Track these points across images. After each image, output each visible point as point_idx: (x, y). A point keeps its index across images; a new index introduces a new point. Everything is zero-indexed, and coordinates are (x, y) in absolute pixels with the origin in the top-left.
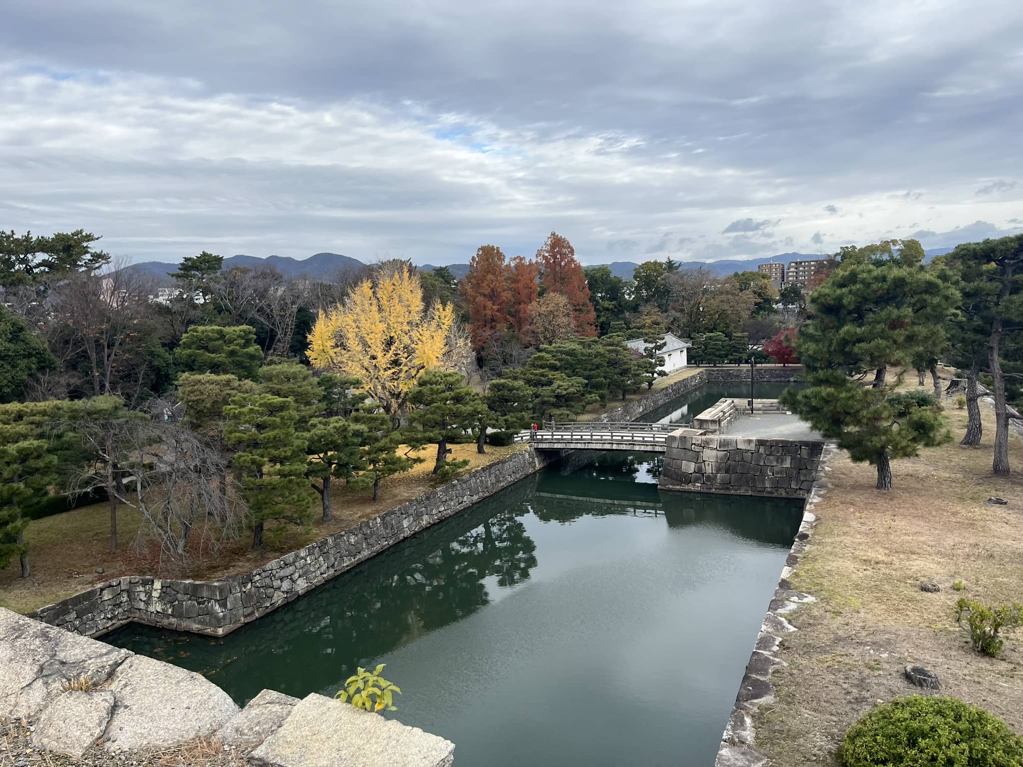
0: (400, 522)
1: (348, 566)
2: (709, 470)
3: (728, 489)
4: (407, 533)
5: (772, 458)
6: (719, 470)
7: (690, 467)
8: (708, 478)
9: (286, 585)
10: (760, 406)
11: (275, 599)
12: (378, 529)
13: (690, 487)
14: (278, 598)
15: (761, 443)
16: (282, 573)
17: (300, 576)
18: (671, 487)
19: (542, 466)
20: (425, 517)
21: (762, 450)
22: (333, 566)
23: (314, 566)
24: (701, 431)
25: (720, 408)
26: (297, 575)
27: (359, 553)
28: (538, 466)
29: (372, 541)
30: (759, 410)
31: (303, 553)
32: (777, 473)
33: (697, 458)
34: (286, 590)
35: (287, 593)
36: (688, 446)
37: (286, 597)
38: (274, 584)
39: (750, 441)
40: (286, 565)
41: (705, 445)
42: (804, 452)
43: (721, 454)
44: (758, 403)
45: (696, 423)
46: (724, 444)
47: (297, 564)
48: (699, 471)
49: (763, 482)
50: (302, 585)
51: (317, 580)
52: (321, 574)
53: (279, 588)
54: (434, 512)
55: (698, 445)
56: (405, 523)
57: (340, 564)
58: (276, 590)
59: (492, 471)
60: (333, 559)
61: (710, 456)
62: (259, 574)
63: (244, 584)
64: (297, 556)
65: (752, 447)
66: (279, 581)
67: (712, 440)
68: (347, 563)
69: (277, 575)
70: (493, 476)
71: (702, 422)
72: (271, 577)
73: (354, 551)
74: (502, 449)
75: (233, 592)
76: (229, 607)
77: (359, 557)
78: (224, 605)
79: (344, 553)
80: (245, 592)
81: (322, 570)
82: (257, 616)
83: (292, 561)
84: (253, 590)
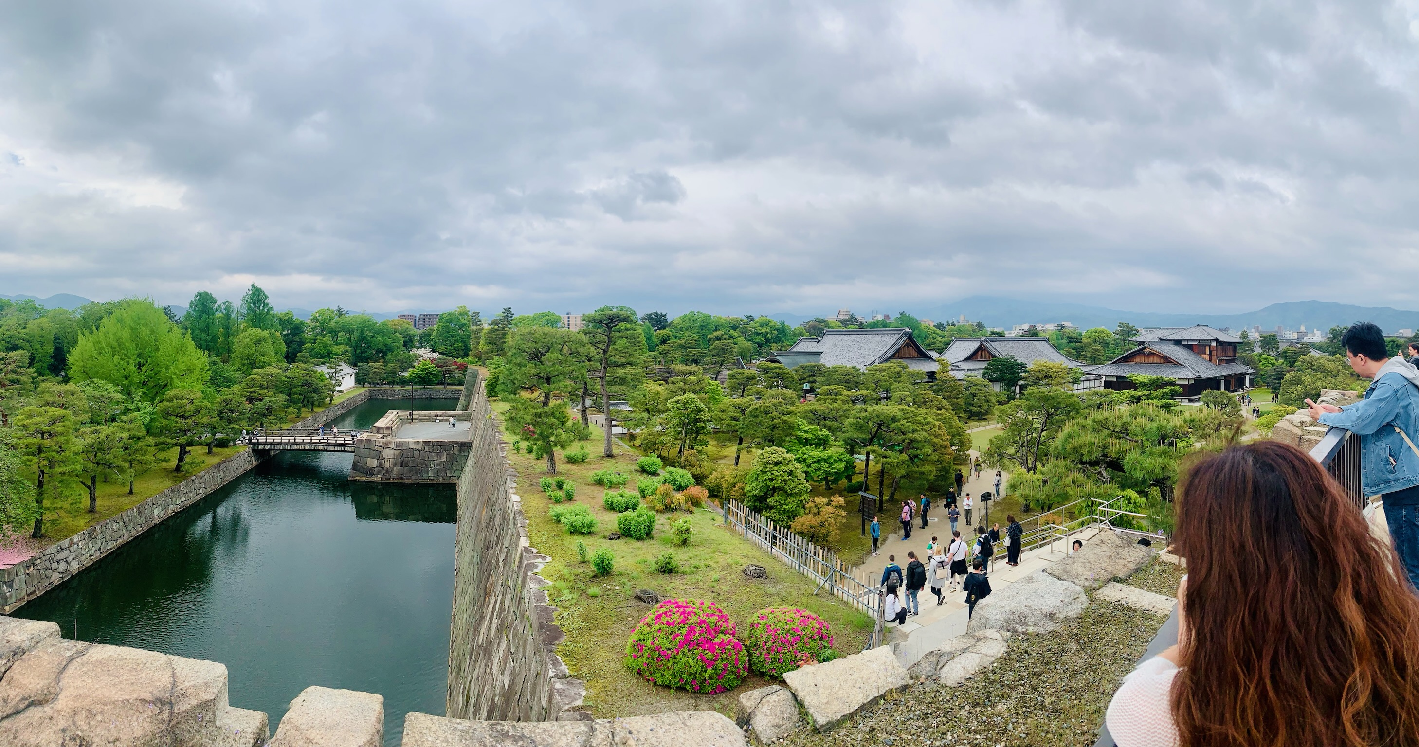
0: (152, 511)
1: (111, 549)
2: (387, 465)
3: (402, 478)
4: (157, 521)
5: (433, 454)
6: (395, 465)
7: (373, 463)
8: (387, 471)
9: (62, 567)
10: (417, 416)
11: (52, 578)
12: (135, 517)
13: (374, 478)
14: (56, 579)
15: (426, 443)
16: (59, 556)
17: (73, 559)
18: (358, 478)
19: (257, 463)
20: (171, 507)
21: (426, 449)
22: (99, 549)
23: (85, 549)
24: (381, 436)
25: (389, 418)
26: (71, 558)
27: (120, 537)
28: (254, 464)
29: (130, 528)
30: (417, 419)
31: (76, 539)
32: (437, 465)
33: (378, 455)
34: (62, 571)
35: (63, 573)
36: (372, 447)
37: (62, 578)
38: (53, 566)
39: (418, 442)
40: (63, 549)
41: (385, 446)
42: (456, 449)
43: (397, 452)
44: (416, 414)
45: (374, 429)
46: (399, 445)
47: (71, 548)
48: (381, 465)
49: (428, 473)
50: (75, 566)
51: (87, 563)
52: (90, 556)
53: (57, 569)
54: (178, 502)
55: (380, 446)
56: (156, 512)
57: (104, 547)
58: (53, 571)
59: (221, 468)
60: (100, 544)
61: (388, 454)
62: (40, 558)
63: (28, 567)
64: (72, 543)
65: (420, 447)
66: (56, 564)
67: (390, 442)
68: (112, 546)
69: (55, 559)
70: (221, 472)
71: (379, 428)
72: (51, 560)
73: (116, 536)
74: (226, 450)
75: (19, 574)
76: (15, 587)
77: (120, 541)
78: (11, 586)
79: (108, 538)
80: (28, 574)
81: (91, 553)
82: (39, 594)
83: (67, 546)
84: (35, 572)
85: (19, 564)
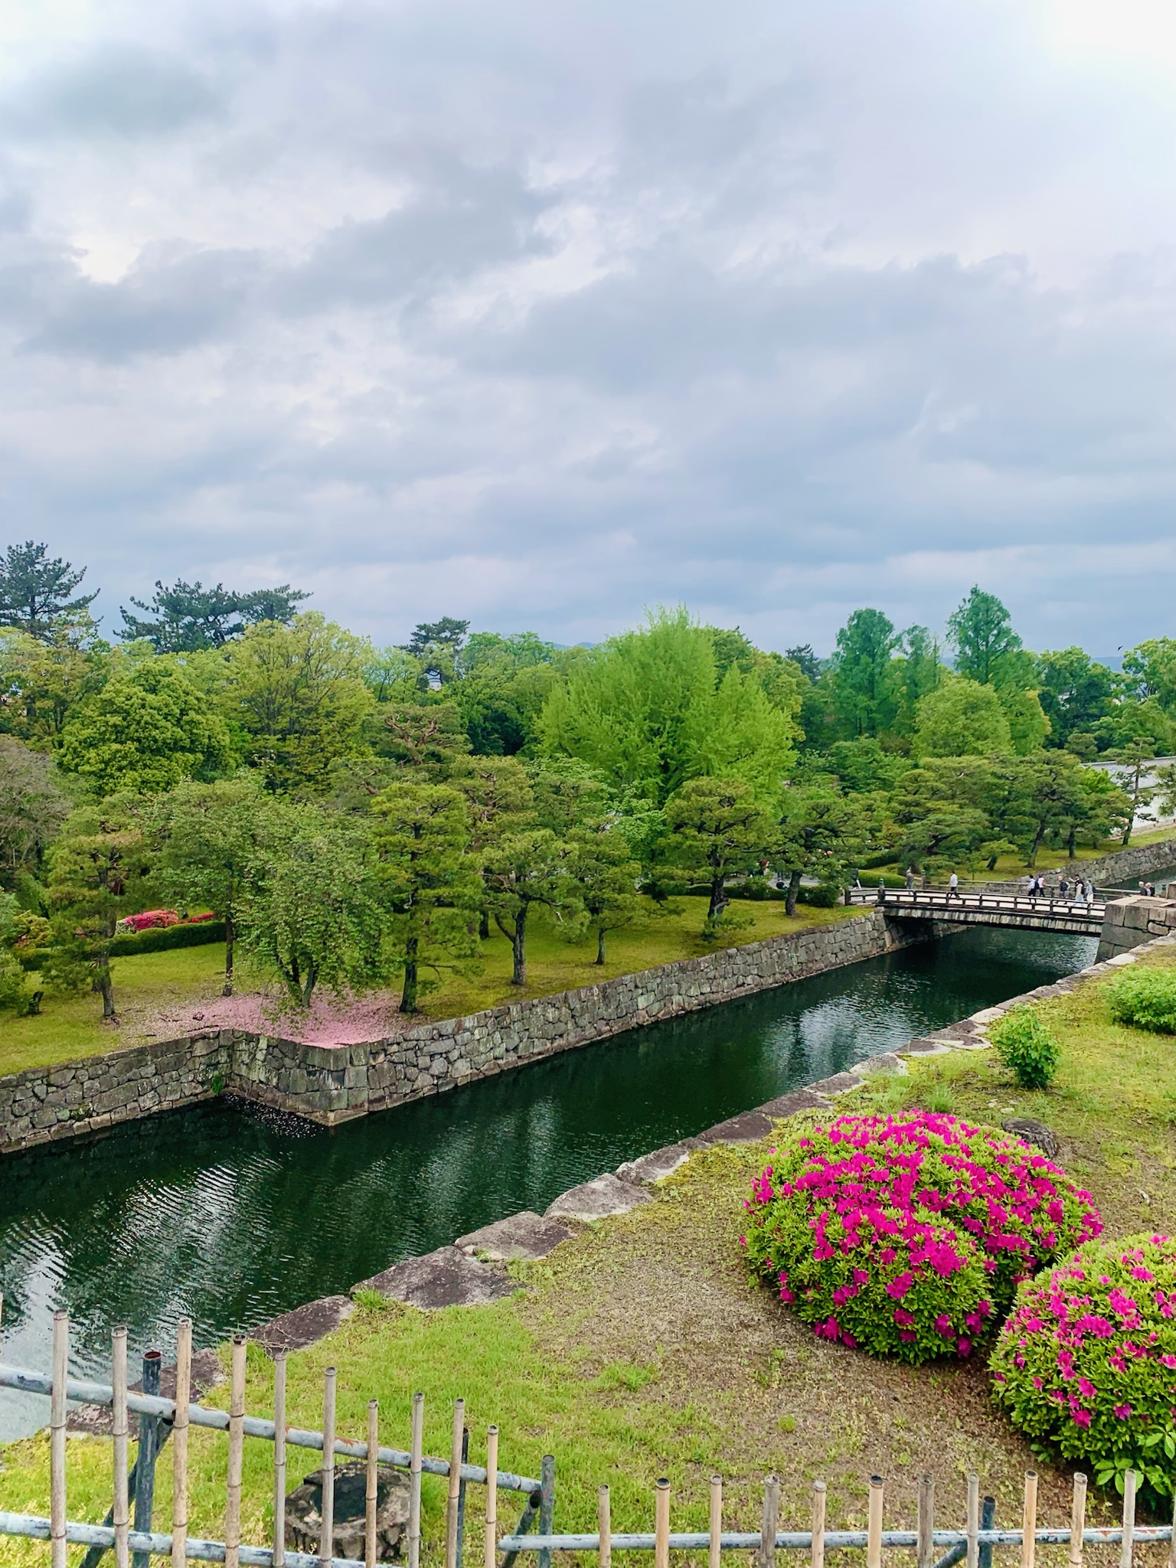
0: (633, 1000)
1: (540, 1053)
4: (644, 1018)
9: (439, 1066)
11: (418, 1084)
12: (594, 1004)
14: (424, 1084)
16: (434, 1047)
17: (461, 1057)
19: (897, 945)
20: (676, 998)
22: (515, 1049)
23: (485, 1045)
26: (457, 1055)
27: (561, 1036)
28: (887, 946)
29: (583, 1022)
31: (469, 1022)
34: (437, 1073)
35: (438, 1078)
37: (436, 1085)
38: (420, 1062)
40: (441, 1036)
47: (458, 1037)
50: (463, 1071)
51: (488, 1069)
52: (496, 1058)
53: (427, 1069)
54: (693, 992)
56: (642, 1002)
57: (526, 1048)
58: (421, 1070)
59: (803, 941)
60: (517, 1040)
62: (398, 1044)
63: (375, 1055)
64: (458, 1026)
66: (428, 1059)
68: (541, 1047)
69: (426, 1050)
70: (802, 952)
72: (417, 1050)
73: (551, 1031)
74: (826, 911)
75: (356, 1063)
76: (347, 1084)
77: (559, 1042)
78: (340, 1080)
79: (535, 1032)
80: (374, 1067)
81: (498, 1052)
82: (389, 1104)
83: (450, 1031)
84: (386, 1066)
85: (358, 1045)
